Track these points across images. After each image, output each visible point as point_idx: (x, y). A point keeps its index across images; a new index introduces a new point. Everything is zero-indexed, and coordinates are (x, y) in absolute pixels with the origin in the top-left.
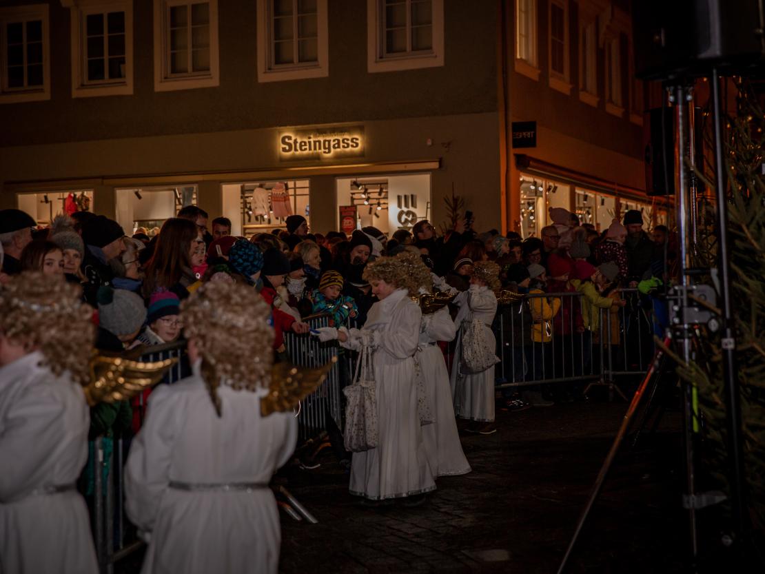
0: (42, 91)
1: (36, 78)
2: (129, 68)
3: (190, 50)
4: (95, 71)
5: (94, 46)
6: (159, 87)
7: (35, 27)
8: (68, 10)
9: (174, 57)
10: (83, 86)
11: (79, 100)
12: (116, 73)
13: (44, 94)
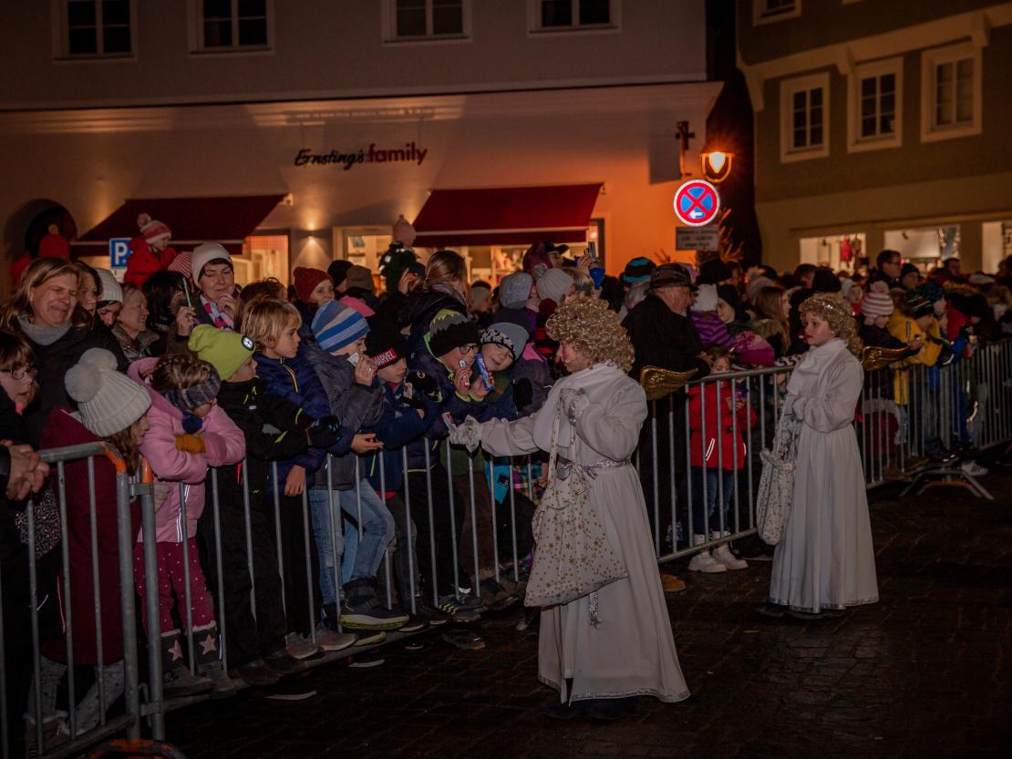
0: (821, 149)
1: (817, 138)
2: (897, 124)
3: (954, 102)
4: (868, 128)
5: (868, 106)
6: (926, 137)
7: (817, 94)
8: (845, 78)
9: (939, 111)
10: (857, 142)
11: (854, 154)
12: (886, 128)
13: (824, 151)
